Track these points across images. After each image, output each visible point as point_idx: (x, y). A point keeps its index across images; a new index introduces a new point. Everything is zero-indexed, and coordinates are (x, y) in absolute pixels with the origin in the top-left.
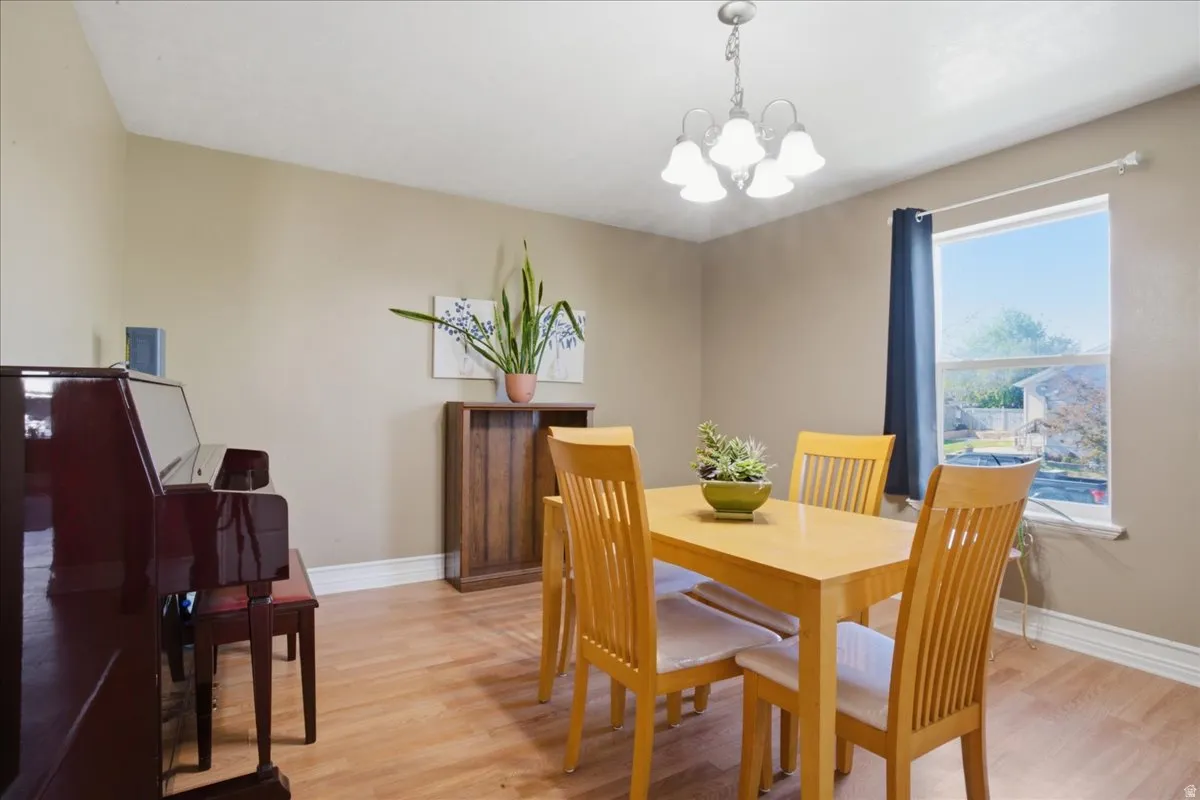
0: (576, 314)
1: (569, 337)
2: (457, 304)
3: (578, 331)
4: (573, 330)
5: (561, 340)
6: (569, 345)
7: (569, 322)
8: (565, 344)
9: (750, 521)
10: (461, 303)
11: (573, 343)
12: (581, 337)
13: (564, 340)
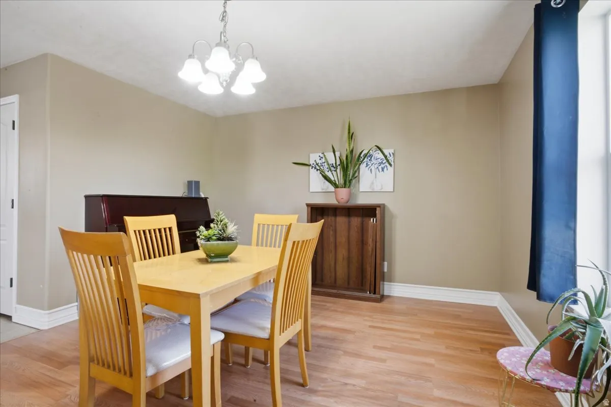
0: (386, 152)
1: (382, 166)
2: (319, 156)
3: (388, 161)
4: (385, 161)
5: (377, 167)
6: (383, 170)
7: (382, 157)
8: (381, 170)
9: (227, 261)
10: (322, 156)
11: (385, 169)
12: (390, 165)
13: (380, 168)
